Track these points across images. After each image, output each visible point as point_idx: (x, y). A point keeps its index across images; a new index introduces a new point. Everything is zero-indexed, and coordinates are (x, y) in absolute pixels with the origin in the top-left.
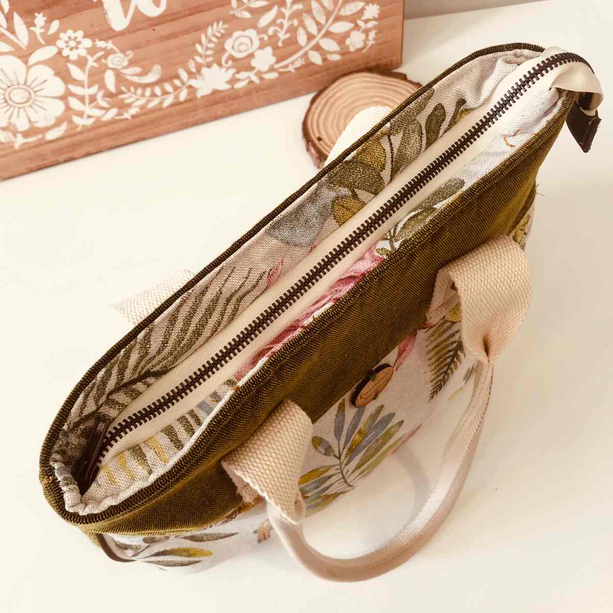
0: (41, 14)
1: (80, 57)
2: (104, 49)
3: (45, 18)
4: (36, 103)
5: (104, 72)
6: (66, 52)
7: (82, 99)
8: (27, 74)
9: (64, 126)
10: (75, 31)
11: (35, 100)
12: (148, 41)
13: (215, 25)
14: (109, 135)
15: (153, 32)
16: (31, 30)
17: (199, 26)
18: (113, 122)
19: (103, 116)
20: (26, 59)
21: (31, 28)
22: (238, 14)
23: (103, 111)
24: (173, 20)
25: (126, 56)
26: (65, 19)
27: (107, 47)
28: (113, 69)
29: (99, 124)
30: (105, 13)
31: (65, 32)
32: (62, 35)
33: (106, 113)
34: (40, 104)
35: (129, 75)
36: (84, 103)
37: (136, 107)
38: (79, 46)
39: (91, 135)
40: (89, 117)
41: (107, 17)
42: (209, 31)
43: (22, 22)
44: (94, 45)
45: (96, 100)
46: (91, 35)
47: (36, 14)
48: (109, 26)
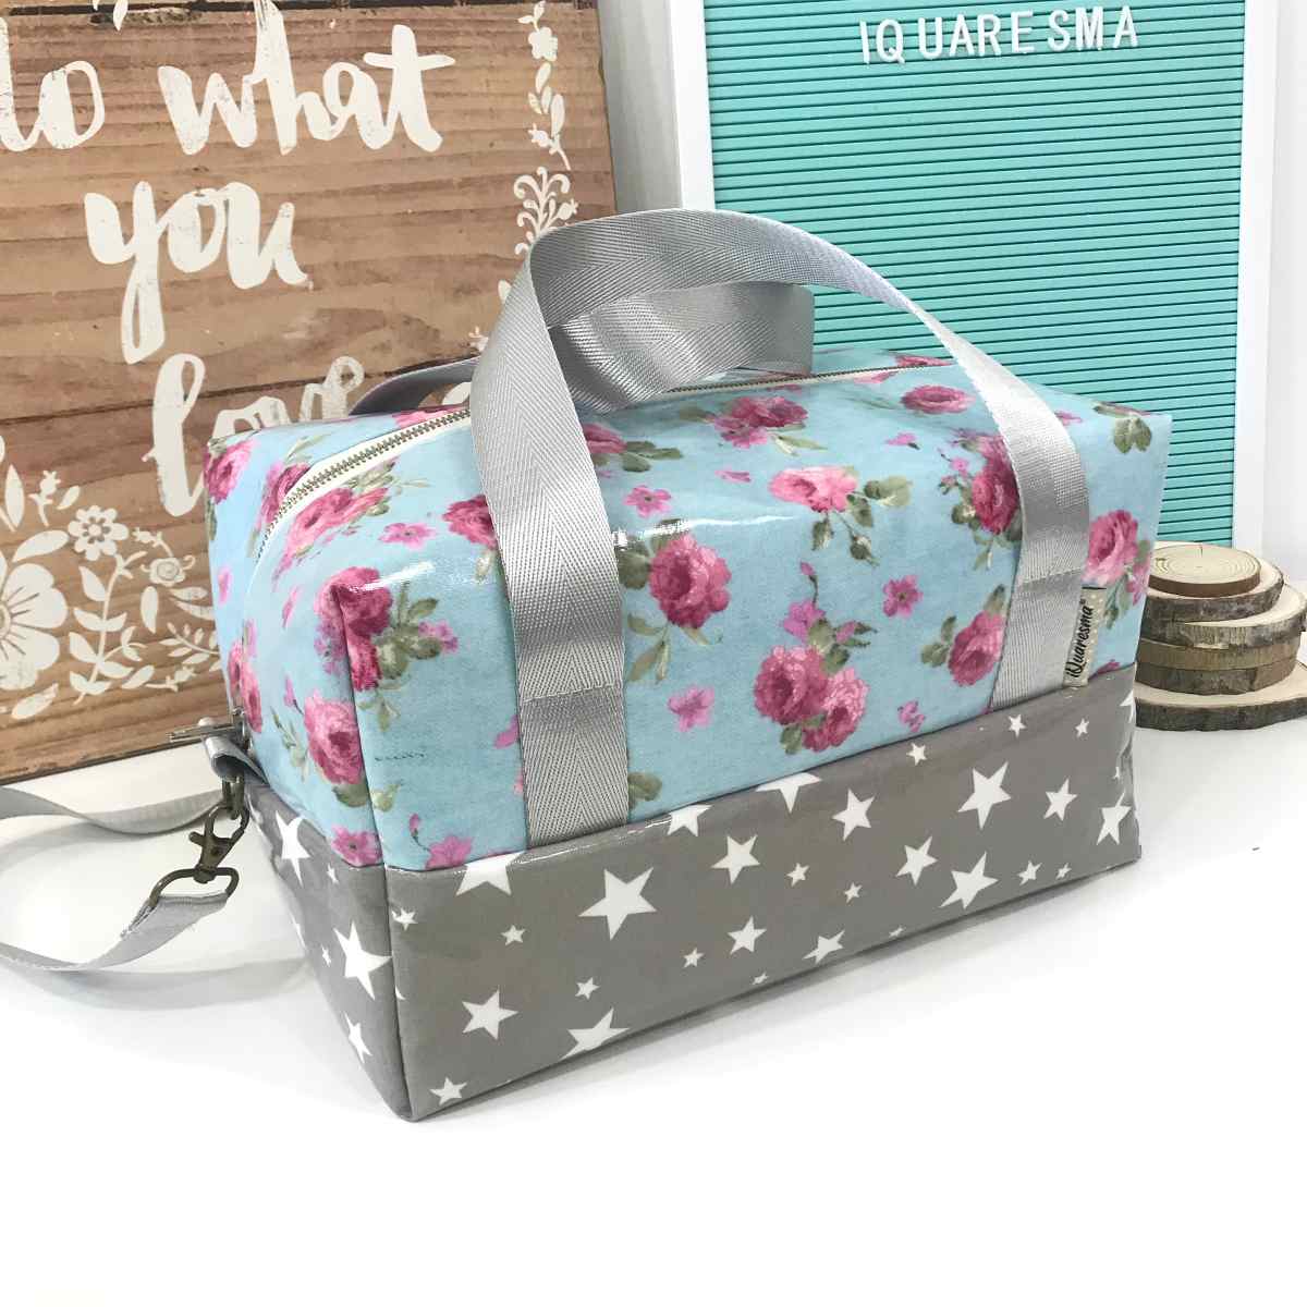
0: (54, 473)
1: (102, 554)
2: (148, 547)
3: (58, 481)
4: (9, 637)
5: (141, 590)
6: (79, 548)
7: (92, 638)
8: (6, 579)
9: (51, 693)
10: (102, 510)
11: (9, 632)
14: (132, 722)
16: (31, 500)
18: (142, 694)
19: (125, 680)
20: (9, 551)
21: (33, 496)
23: (131, 669)
25: (185, 563)
26: (92, 485)
27: (152, 542)
28: (156, 586)
29: (116, 697)
30: (157, 483)
31: (87, 509)
32: (81, 514)
33: (134, 672)
34: (16, 641)
35: (182, 601)
36: (96, 652)
37: (189, 667)
38: (105, 536)
39: (97, 718)
40: (101, 678)
41: (161, 489)
43: (19, 483)
44: (132, 537)
45: (119, 644)
46: (129, 518)
47: (45, 473)
48: (162, 506)
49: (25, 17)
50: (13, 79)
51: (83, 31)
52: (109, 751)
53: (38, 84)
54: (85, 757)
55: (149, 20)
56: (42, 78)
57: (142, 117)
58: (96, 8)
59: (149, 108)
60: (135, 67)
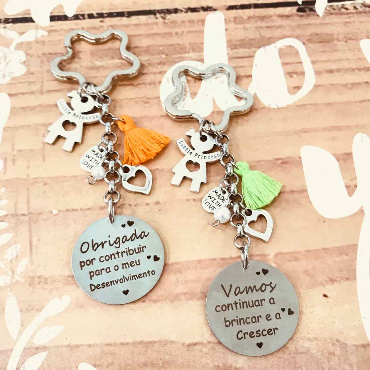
49: (240, 12)
50: (228, 54)
51: (290, 18)
53: (252, 57)
55: (347, 9)
56: (255, 52)
57: (350, 78)
58: (300, 3)
59: (356, 71)
60: (339, 40)
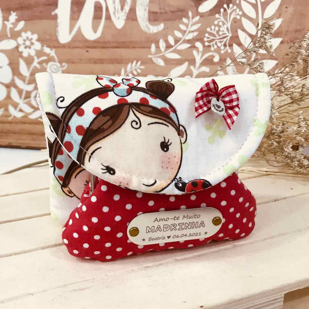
0: (15, 13)
1: (29, 55)
2: (48, 55)
3: (16, 17)
6: (21, 49)
7: (20, 92)
10: (33, 33)
12: (81, 60)
13: (135, 62)
15: (87, 53)
16: (5, 24)
17: (122, 60)
18: (36, 122)
19: (30, 114)
21: (6, 22)
22: (155, 60)
23: (32, 110)
24: (103, 47)
25: (62, 67)
26: (30, 22)
27: (50, 54)
31: (26, 32)
32: (23, 34)
33: (34, 112)
36: (21, 97)
38: (32, 46)
39: (17, 127)
40: (21, 110)
41: (57, 29)
42: (129, 66)
44: (42, 49)
45: (29, 97)
46: (42, 40)
47: (12, 12)
48: (56, 37)
52: (20, 143)
54: (10, 143)
